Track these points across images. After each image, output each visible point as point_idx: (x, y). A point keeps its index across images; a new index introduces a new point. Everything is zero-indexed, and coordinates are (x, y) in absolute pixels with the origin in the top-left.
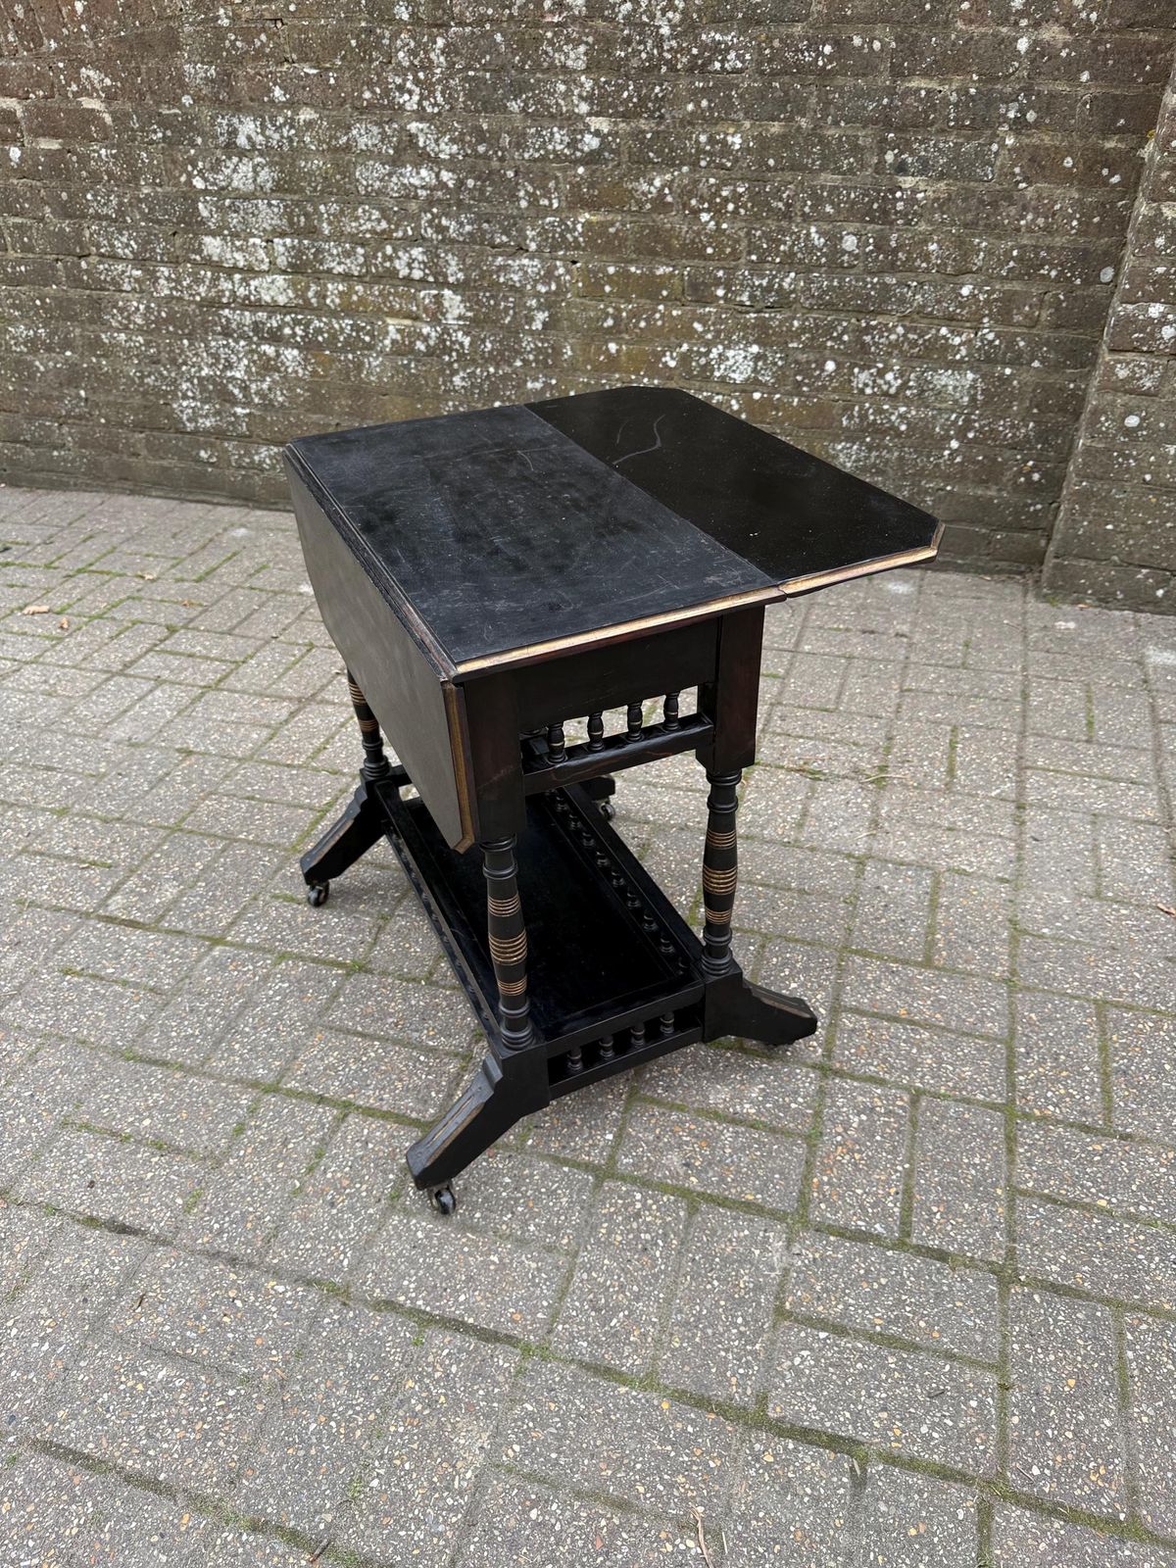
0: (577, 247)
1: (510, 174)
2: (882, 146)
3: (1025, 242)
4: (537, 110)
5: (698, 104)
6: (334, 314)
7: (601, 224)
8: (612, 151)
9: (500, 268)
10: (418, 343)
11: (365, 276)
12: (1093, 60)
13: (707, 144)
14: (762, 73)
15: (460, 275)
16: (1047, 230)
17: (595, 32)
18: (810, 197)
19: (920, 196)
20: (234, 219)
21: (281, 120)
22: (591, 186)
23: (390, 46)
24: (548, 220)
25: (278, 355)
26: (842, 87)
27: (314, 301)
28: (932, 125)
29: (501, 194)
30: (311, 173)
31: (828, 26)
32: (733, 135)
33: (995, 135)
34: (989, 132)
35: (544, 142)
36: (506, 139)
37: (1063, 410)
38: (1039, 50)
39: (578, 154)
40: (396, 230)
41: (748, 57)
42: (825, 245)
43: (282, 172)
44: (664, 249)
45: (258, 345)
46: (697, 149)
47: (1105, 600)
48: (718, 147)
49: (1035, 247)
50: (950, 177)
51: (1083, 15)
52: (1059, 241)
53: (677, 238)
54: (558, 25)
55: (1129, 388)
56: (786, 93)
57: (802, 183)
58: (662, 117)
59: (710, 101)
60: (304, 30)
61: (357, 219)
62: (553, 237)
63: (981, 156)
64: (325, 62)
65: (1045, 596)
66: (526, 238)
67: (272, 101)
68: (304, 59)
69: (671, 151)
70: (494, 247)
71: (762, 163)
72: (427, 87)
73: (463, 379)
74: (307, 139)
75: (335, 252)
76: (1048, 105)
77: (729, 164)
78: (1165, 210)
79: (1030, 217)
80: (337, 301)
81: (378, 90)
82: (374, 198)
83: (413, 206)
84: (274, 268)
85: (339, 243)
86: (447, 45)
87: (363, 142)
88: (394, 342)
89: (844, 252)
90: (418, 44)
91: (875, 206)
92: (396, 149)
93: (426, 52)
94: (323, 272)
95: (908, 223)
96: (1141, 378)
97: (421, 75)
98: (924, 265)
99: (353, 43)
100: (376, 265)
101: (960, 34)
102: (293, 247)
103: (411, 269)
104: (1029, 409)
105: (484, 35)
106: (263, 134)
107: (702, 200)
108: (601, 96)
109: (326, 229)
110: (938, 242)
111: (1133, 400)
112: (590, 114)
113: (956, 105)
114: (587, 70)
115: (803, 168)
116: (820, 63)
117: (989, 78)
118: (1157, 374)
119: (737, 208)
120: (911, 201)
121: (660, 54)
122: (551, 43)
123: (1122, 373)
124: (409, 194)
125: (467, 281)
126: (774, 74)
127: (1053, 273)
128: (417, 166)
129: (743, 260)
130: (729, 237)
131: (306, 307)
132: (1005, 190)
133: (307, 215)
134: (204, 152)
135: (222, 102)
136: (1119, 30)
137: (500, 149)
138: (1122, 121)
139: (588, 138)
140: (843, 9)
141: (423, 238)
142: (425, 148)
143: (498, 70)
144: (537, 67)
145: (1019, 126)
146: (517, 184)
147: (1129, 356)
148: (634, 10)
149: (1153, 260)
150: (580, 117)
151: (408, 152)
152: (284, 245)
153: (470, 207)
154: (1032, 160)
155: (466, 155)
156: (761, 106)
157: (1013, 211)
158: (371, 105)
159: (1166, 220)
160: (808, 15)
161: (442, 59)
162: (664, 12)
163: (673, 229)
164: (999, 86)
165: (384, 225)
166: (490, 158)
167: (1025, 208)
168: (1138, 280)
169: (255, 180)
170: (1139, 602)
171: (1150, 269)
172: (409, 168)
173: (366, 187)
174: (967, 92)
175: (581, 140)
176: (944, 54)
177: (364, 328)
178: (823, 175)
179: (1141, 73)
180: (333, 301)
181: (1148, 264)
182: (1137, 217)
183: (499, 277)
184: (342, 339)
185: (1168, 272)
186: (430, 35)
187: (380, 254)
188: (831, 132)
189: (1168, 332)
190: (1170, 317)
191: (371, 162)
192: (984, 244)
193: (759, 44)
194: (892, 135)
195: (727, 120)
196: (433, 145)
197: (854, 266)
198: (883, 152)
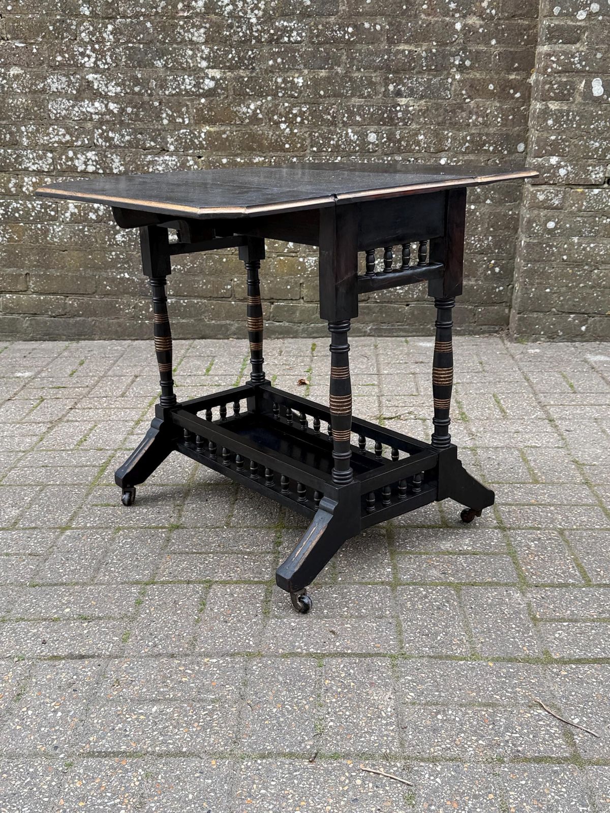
0: (202, 147)
1: (156, 104)
2: (387, 82)
3: (473, 131)
4: (174, 65)
5: (275, 61)
6: (28, 197)
7: (219, 133)
8: (222, 89)
9: (149, 162)
10: (91, 214)
11: (52, 171)
12: (496, 34)
13: (282, 83)
14: (313, 43)
16: (485, 124)
17: (211, 22)
18: (347, 112)
19: (411, 109)
22: (210, 110)
23: (76, 30)
24: (182, 131)
26: (360, 50)
27: (13, 189)
28: (414, 69)
29: (150, 116)
30: (15, 107)
31: (350, 17)
32: (298, 78)
33: (449, 74)
34: (445, 72)
35: (179, 84)
36: (153, 83)
37: (507, 228)
38: (467, 29)
39: (201, 91)
40: (77, 141)
41: (304, 34)
42: (358, 139)
44: (258, 146)
46: (276, 86)
47: (552, 337)
48: (289, 85)
49: (479, 134)
50: (426, 97)
51: (488, 11)
52: (492, 130)
53: (266, 140)
54: (187, 17)
55: (546, 205)
56: (328, 54)
57: (341, 104)
58: (253, 68)
59: (283, 59)
60: (18, 21)
61: (48, 134)
62: (186, 142)
63: (443, 85)
64: (30, 39)
65: (516, 339)
66: (167, 142)
68: (15, 38)
69: (260, 88)
70: (145, 149)
71: (316, 93)
72: (101, 54)
73: (123, 236)
74: (15, 86)
75: (31, 156)
76: (476, 57)
77: (296, 95)
78: (550, 105)
79: (474, 117)
80: (31, 189)
81: (67, 56)
82: (60, 121)
85: (34, 150)
86: (115, 29)
87: (54, 87)
88: (72, 214)
89: (369, 143)
90: (95, 28)
91: (385, 115)
92: (78, 90)
93: (100, 33)
94: (22, 170)
95: (406, 124)
96: (552, 199)
97: (97, 46)
98: (417, 148)
99: (51, 28)
100: (61, 164)
101: (424, 21)
103: (86, 165)
104: (488, 229)
105: (139, 23)
107: (281, 116)
108: (215, 57)
109: (25, 142)
110: (424, 134)
111: (549, 213)
112: (208, 68)
113: (426, 58)
114: (206, 43)
115: (340, 95)
116: (347, 37)
117: (442, 44)
118: (560, 196)
119: (302, 120)
120: (406, 112)
121: (251, 33)
122: (182, 27)
123: (541, 197)
124: (86, 118)
125: (126, 173)
126: (320, 44)
127: (491, 148)
128: (92, 100)
129: (308, 151)
130: (299, 137)
131: (8, 193)
132: (458, 103)
133: (11, 133)
136: (507, 18)
137: (149, 89)
138: (516, 65)
139: (207, 81)
140: (357, 9)
141: (95, 145)
142: (98, 89)
143: (149, 43)
144: (174, 40)
145: (461, 68)
146: (161, 110)
147: (543, 187)
148: (234, 10)
149: (548, 133)
150: (202, 69)
151: (87, 91)
153: (129, 124)
154: (471, 86)
155: (126, 93)
156: (313, 62)
157: (464, 114)
158: (61, 65)
159: (551, 111)
160: (337, 12)
161: (111, 37)
162: (252, 10)
163: (263, 134)
164: (448, 48)
165: (68, 137)
166: (143, 95)
167: (470, 113)
168: (542, 144)
170: (573, 336)
171: (547, 138)
172: (87, 102)
173: (56, 115)
174: (431, 51)
175: (203, 83)
176: (416, 31)
177: (50, 206)
178: (353, 99)
179: (523, 40)
180: (27, 189)
181: (545, 135)
182: (535, 112)
183: (148, 168)
184: (33, 214)
185: (557, 139)
186: (103, 23)
187: (64, 157)
188: (356, 75)
189: (562, 172)
190: (562, 163)
191: (60, 99)
192: (450, 134)
193: (310, 28)
194: (391, 75)
195: (294, 69)
196: (104, 87)
197: (376, 151)
198: (387, 85)
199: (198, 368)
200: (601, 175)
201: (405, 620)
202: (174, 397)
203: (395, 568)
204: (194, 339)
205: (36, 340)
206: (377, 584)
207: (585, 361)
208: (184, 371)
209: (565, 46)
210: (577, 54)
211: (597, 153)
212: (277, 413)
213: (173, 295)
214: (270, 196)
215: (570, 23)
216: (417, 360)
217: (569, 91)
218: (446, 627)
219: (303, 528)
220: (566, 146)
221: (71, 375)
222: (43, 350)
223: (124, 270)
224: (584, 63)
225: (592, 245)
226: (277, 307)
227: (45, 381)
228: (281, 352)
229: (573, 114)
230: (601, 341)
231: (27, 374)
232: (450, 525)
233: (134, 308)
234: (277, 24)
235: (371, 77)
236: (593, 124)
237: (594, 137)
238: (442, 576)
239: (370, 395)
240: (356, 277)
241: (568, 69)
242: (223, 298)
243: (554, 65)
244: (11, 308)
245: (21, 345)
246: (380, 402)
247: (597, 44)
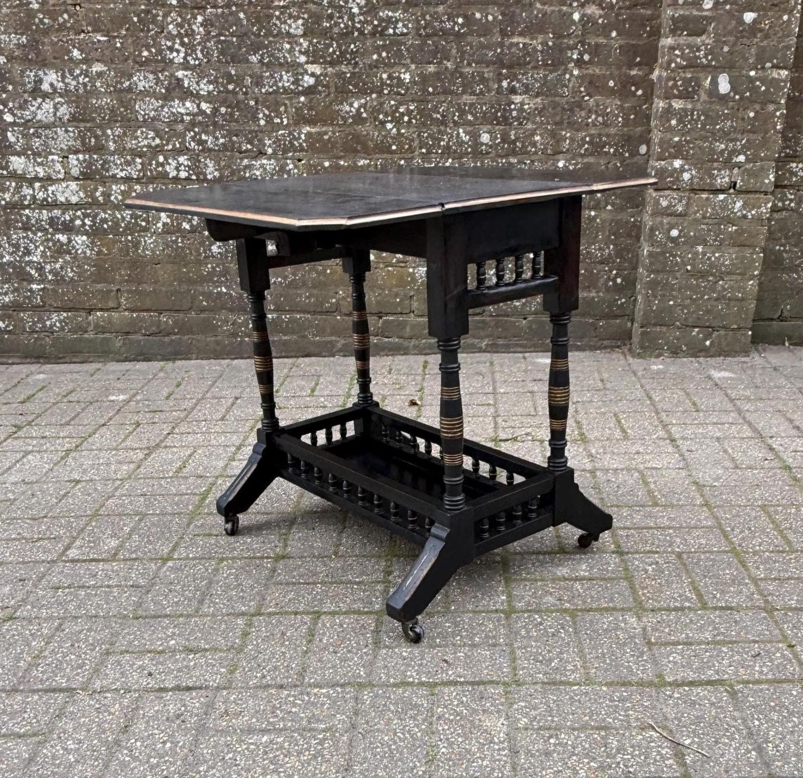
0: (302, 150)
1: (252, 103)
2: (499, 78)
3: (593, 132)
4: (270, 61)
5: (380, 55)
6: (117, 207)
7: (319, 134)
8: (323, 86)
9: (246, 167)
10: (184, 224)
11: (142, 178)
12: (617, 25)
13: (387, 79)
14: (420, 35)
15: (217, 174)
16: (605, 124)
17: (309, 12)
18: (457, 110)
19: (526, 107)
20: (37, 143)
21: (78, 72)
22: (311, 109)
23: (162, 21)
24: (280, 132)
25: (70, 241)
26: (472, 43)
27: (100, 198)
28: (529, 63)
29: (246, 116)
30: (101, 107)
31: (459, 7)
32: (404, 73)
33: (567, 69)
34: (563, 68)
35: (276, 81)
36: (248, 81)
37: (629, 235)
38: (586, 20)
39: (300, 88)
40: (167, 144)
41: (410, 25)
42: (470, 140)
43: (77, 107)
44: (363, 149)
45: (53, 235)
46: (381, 83)
47: (675, 352)
48: (395, 81)
49: (599, 135)
50: (543, 95)
52: (612, 131)
53: (371, 141)
54: (283, 7)
55: (668, 212)
56: (437, 47)
57: (451, 102)
58: (356, 63)
59: (388, 53)
60: (97, 11)
61: (136, 138)
62: (285, 144)
63: (560, 80)
64: (113, 32)
65: (638, 354)
66: (265, 145)
67: (71, 59)
68: (96, 30)
69: (364, 85)
70: (241, 153)
71: (425, 90)
72: (190, 49)
73: (219, 247)
74: (98, 84)
75: (119, 162)
76: (595, 50)
77: (403, 92)
78: (674, 104)
79: (593, 117)
80: (120, 197)
81: (154, 50)
82: (150, 123)
83: (180, 127)
84: (68, 177)
85: (121, 155)
86: (205, 20)
87: (141, 85)
88: (164, 224)
89: (482, 144)
90: (184, 19)
91: (499, 114)
92: (167, 89)
93: (189, 25)
94: (109, 177)
95: (520, 124)
96: (675, 206)
97: (186, 40)
98: (533, 150)
99: (135, 19)
100: (151, 171)
101: (539, 11)
102: (85, 161)
103: (178, 171)
104: (609, 236)
105: (231, 13)
106: (63, 81)
107: (386, 115)
108: (314, 51)
109: (112, 146)
110: (541, 135)
111: (674, 220)
112: (307, 63)
113: (542, 52)
114: (304, 35)
115: (452, 93)
116: (457, 29)
117: (558, 36)
118: (684, 202)
119: (410, 120)
120: (521, 110)
121: (353, 24)
122: (278, 18)
123: (664, 203)
124: (177, 119)
125: (221, 177)
126: (428, 36)
127: (612, 150)
128: (183, 100)
129: (417, 153)
130: (407, 138)
131: (95, 203)
132: (577, 101)
133: (96, 137)
134: (14, 96)
135: (30, 60)
136: (629, 8)
137: (245, 87)
138: (638, 59)
139: (306, 78)
141: (187, 149)
142: (189, 87)
143: (241, 36)
144: (269, 33)
145: (580, 63)
146: (257, 109)
147: (667, 192)
149: (672, 134)
150: (300, 65)
151: (176, 90)
152: (78, 159)
153: (223, 126)
154: (591, 83)
155: (218, 92)
156: (419, 57)
157: (583, 114)
158: (148, 61)
159: (675, 110)
160: (446, 1)
161: (201, 29)
163: (368, 134)
164: (565, 41)
165: (158, 141)
166: (237, 93)
167: (590, 111)
168: (665, 146)
169: (55, 115)
170: (697, 351)
171: (671, 139)
172: (177, 102)
173: (144, 116)
174: (547, 44)
175: (302, 80)
176: (531, 22)
177: (141, 216)
178: (465, 97)
179: (645, 31)
180: (116, 198)
181: (669, 136)
182: (657, 110)
183: (245, 173)
184: (123, 225)
185: (680, 140)
186: (192, 14)
187: (154, 162)
188: (467, 70)
189: (686, 176)
190: (686, 167)
191: (148, 99)
192: (568, 135)
193: (417, 18)
194: (504, 71)
195: (400, 64)
196: (195, 85)
197: (490, 153)
198: (500, 81)
199: (302, 389)
200: (727, 179)
201: (519, 648)
202: (276, 421)
203: (509, 596)
204: (297, 357)
205: (130, 361)
206: (492, 612)
207: (709, 377)
208: (287, 392)
209: (690, 39)
210: (703, 48)
211: (723, 156)
212: (386, 436)
213: (274, 310)
214: (373, 206)
215: (695, 13)
216: (535, 377)
217: (693, 87)
218: (561, 653)
219: (414, 556)
220: (691, 148)
221: (167, 398)
222: (138, 371)
223: (221, 284)
224: (710, 57)
225: (717, 255)
226: (386, 322)
227: (141, 405)
228: (391, 370)
229: (698, 114)
230: (726, 356)
231: (122, 397)
232: (567, 550)
233: (233, 324)
234: (381, 14)
235: (483, 73)
236: (718, 124)
237: (720, 138)
238: (558, 603)
239: (485, 416)
240: (466, 291)
241: (693, 64)
242: (327, 312)
243: (678, 60)
244: (103, 327)
245: (115, 367)
246: (496, 423)
247: (724, 37)
